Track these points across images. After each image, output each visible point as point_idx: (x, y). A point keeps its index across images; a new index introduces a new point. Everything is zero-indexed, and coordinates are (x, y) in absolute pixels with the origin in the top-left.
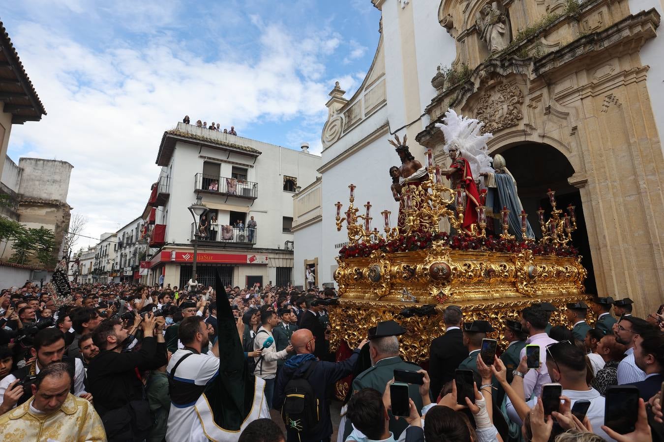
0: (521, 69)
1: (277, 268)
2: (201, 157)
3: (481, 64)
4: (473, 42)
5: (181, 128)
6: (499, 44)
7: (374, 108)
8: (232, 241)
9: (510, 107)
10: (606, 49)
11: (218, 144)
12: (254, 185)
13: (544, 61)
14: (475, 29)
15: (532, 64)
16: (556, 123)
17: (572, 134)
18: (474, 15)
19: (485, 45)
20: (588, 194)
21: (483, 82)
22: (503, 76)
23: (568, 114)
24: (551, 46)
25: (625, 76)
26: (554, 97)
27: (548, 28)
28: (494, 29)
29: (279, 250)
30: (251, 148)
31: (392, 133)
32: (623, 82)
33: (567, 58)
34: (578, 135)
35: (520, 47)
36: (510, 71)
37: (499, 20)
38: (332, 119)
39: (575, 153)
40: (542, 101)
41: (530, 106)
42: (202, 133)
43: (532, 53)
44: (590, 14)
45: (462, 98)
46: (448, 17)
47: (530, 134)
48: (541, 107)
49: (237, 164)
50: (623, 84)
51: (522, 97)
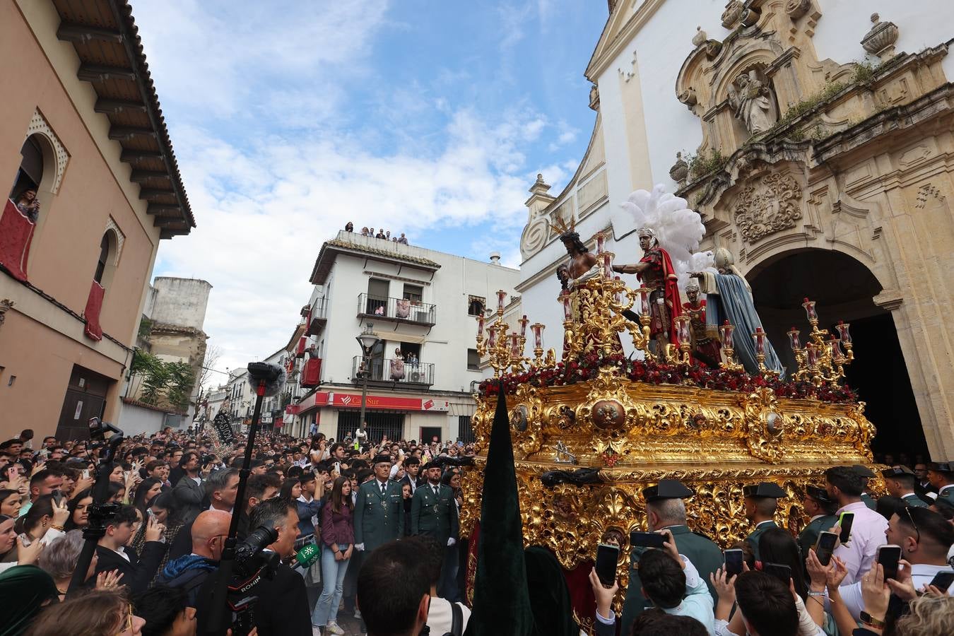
0: (795, 155)
1: (460, 417)
2: (366, 272)
3: (739, 150)
4: (726, 120)
5: (343, 238)
6: (762, 123)
7: (591, 207)
8: (404, 381)
9: (782, 204)
10: (916, 126)
11: (386, 256)
12: (432, 308)
13: (827, 145)
14: (727, 105)
15: (811, 148)
16: (850, 223)
17: (874, 238)
18: (725, 87)
19: (743, 124)
20: (905, 318)
21: (742, 172)
22: (770, 164)
23: (867, 212)
24: (836, 124)
25: (947, 160)
26: (845, 190)
27: (830, 102)
28: (754, 104)
29: (462, 393)
30: (428, 261)
31: (617, 238)
32: (944, 169)
33: (861, 139)
34: (884, 239)
35: (792, 127)
36: (781, 158)
37: (761, 93)
38: (534, 221)
39: (880, 263)
40: (828, 194)
41: (811, 202)
42: (367, 243)
43: (810, 133)
44: (889, 82)
45: (715, 193)
46: (690, 91)
47: (813, 239)
48: (826, 202)
49: (410, 280)
50: (945, 171)
51: (799, 191)
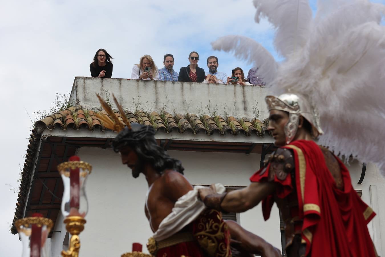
5: (86, 99)
42: (157, 102)
